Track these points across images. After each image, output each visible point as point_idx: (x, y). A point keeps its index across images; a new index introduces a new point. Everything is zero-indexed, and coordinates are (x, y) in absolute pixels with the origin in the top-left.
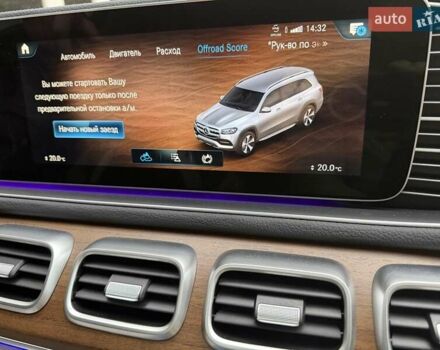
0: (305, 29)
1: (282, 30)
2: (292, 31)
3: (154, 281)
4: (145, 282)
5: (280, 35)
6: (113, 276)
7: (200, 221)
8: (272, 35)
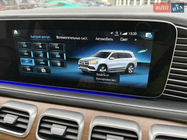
0: (128, 34)
2: (123, 34)
3: (68, 127)
4: (65, 127)
5: (118, 35)
6: (53, 125)
7: (86, 104)
8: (115, 35)
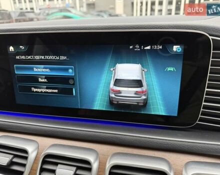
0: (151, 47)
1: (140, 48)
4: (74, 168)
5: (139, 50)
6: (59, 166)
7: (101, 138)
8: (135, 50)
